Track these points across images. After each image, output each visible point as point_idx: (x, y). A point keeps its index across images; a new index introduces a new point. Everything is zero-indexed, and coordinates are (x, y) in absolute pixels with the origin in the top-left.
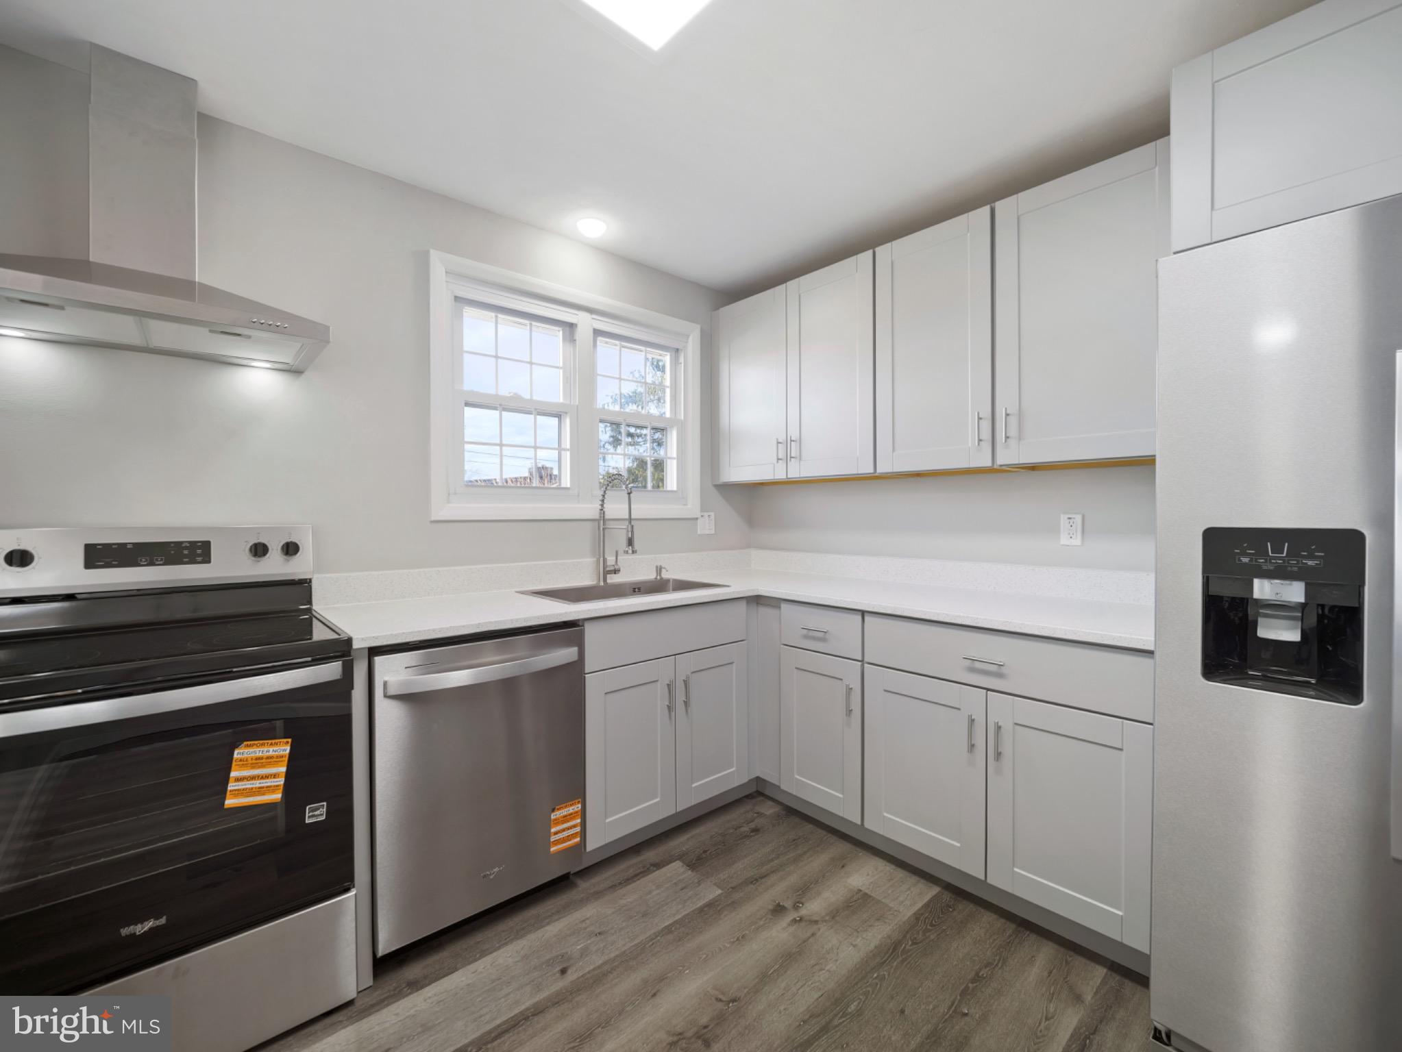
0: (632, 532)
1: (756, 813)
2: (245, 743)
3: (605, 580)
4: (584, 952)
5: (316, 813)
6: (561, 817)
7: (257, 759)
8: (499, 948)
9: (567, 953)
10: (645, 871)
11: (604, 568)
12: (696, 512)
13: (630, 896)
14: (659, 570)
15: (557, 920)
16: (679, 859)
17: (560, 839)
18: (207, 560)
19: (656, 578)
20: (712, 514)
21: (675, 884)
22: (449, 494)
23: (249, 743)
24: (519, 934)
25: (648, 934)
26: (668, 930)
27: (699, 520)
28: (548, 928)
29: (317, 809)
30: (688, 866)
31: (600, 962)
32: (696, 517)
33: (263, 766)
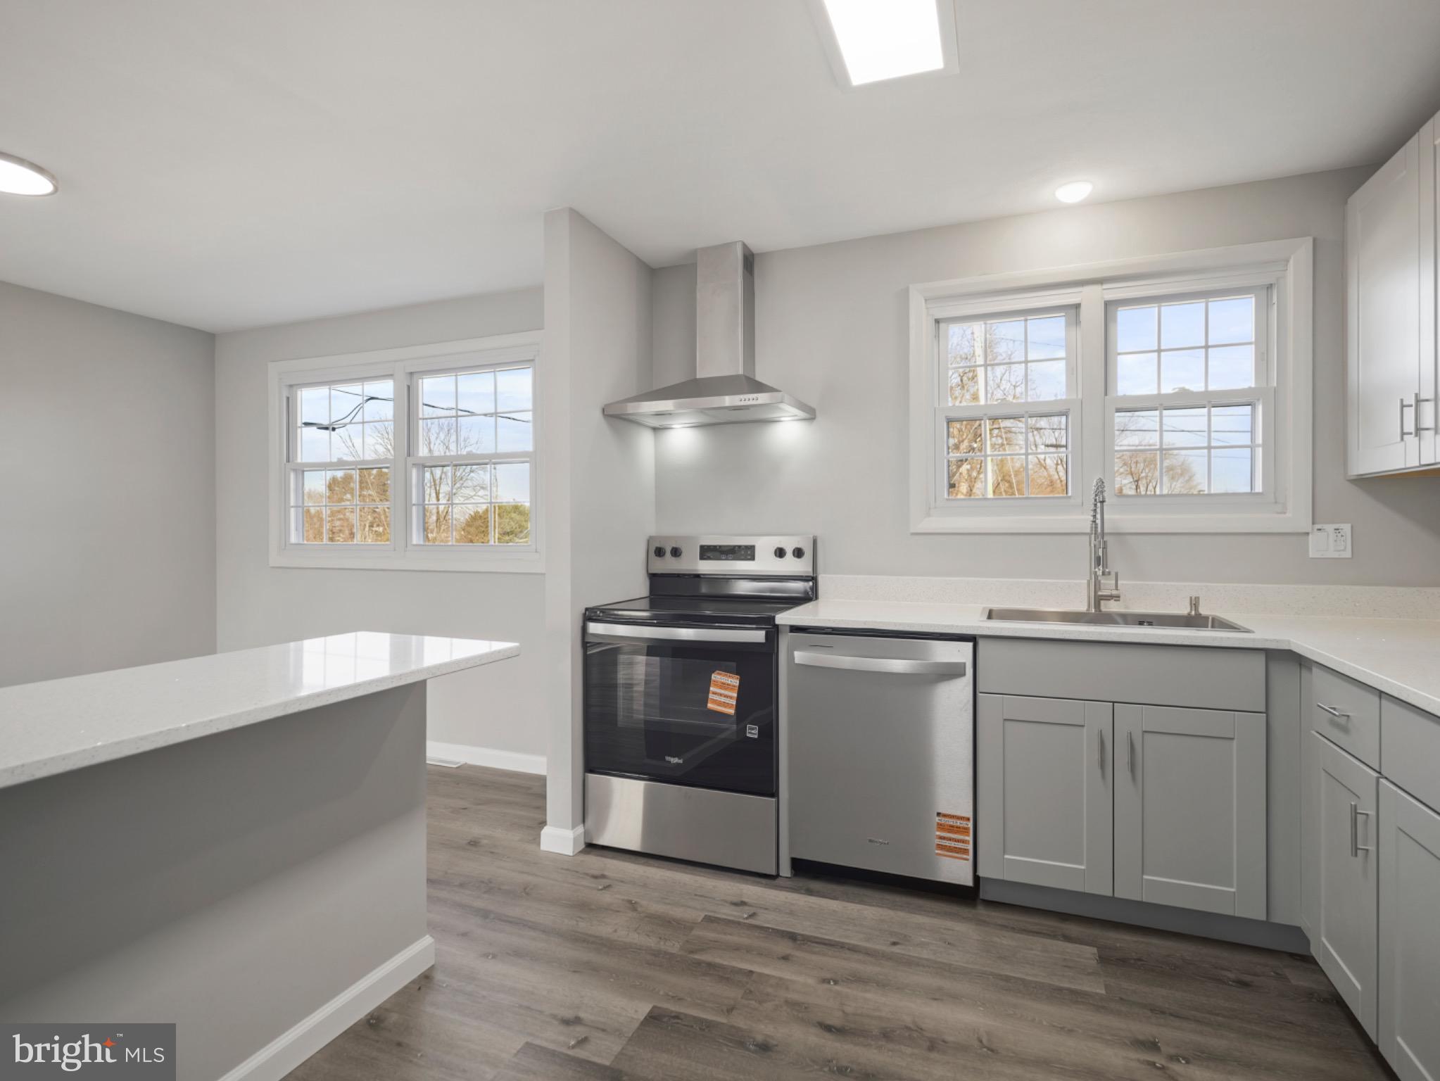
0: (1105, 548)
1: (1274, 972)
2: (718, 672)
3: (1097, 606)
4: (922, 945)
5: (753, 732)
6: (947, 825)
7: (722, 683)
8: (873, 906)
9: (910, 937)
10: (1053, 936)
11: (1095, 592)
12: (1304, 523)
13: (1007, 941)
14: (1195, 603)
15: (931, 917)
16: (1098, 948)
17: (946, 846)
18: (753, 558)
19: (1189, 614)
20: (1346, 528)
21: (1065, 959)
22: (930, 508)
23: (720, 672)
24: (893, 907)
25: (985, 969)
26: (1007, 979)
27: (1310, 536)
28: (918, 916)
29: (753, 729)
30: (1100, 957)
31: (926, 957)
32: (1307, 531)
33: (726, 689)
